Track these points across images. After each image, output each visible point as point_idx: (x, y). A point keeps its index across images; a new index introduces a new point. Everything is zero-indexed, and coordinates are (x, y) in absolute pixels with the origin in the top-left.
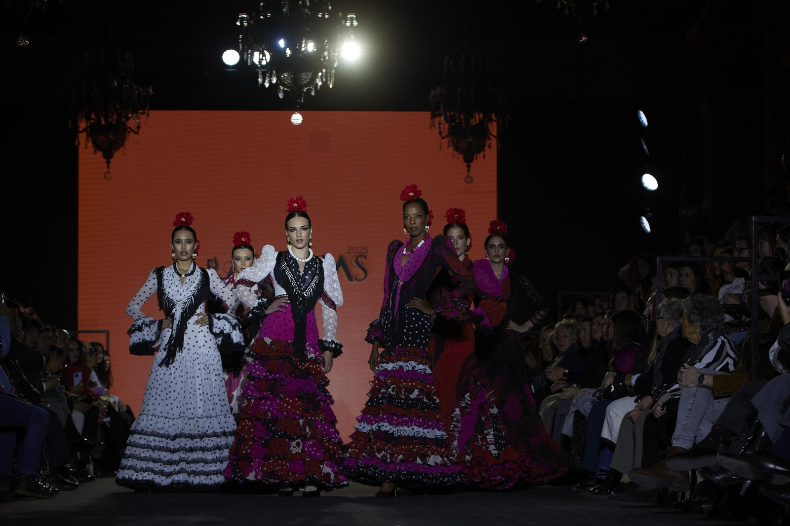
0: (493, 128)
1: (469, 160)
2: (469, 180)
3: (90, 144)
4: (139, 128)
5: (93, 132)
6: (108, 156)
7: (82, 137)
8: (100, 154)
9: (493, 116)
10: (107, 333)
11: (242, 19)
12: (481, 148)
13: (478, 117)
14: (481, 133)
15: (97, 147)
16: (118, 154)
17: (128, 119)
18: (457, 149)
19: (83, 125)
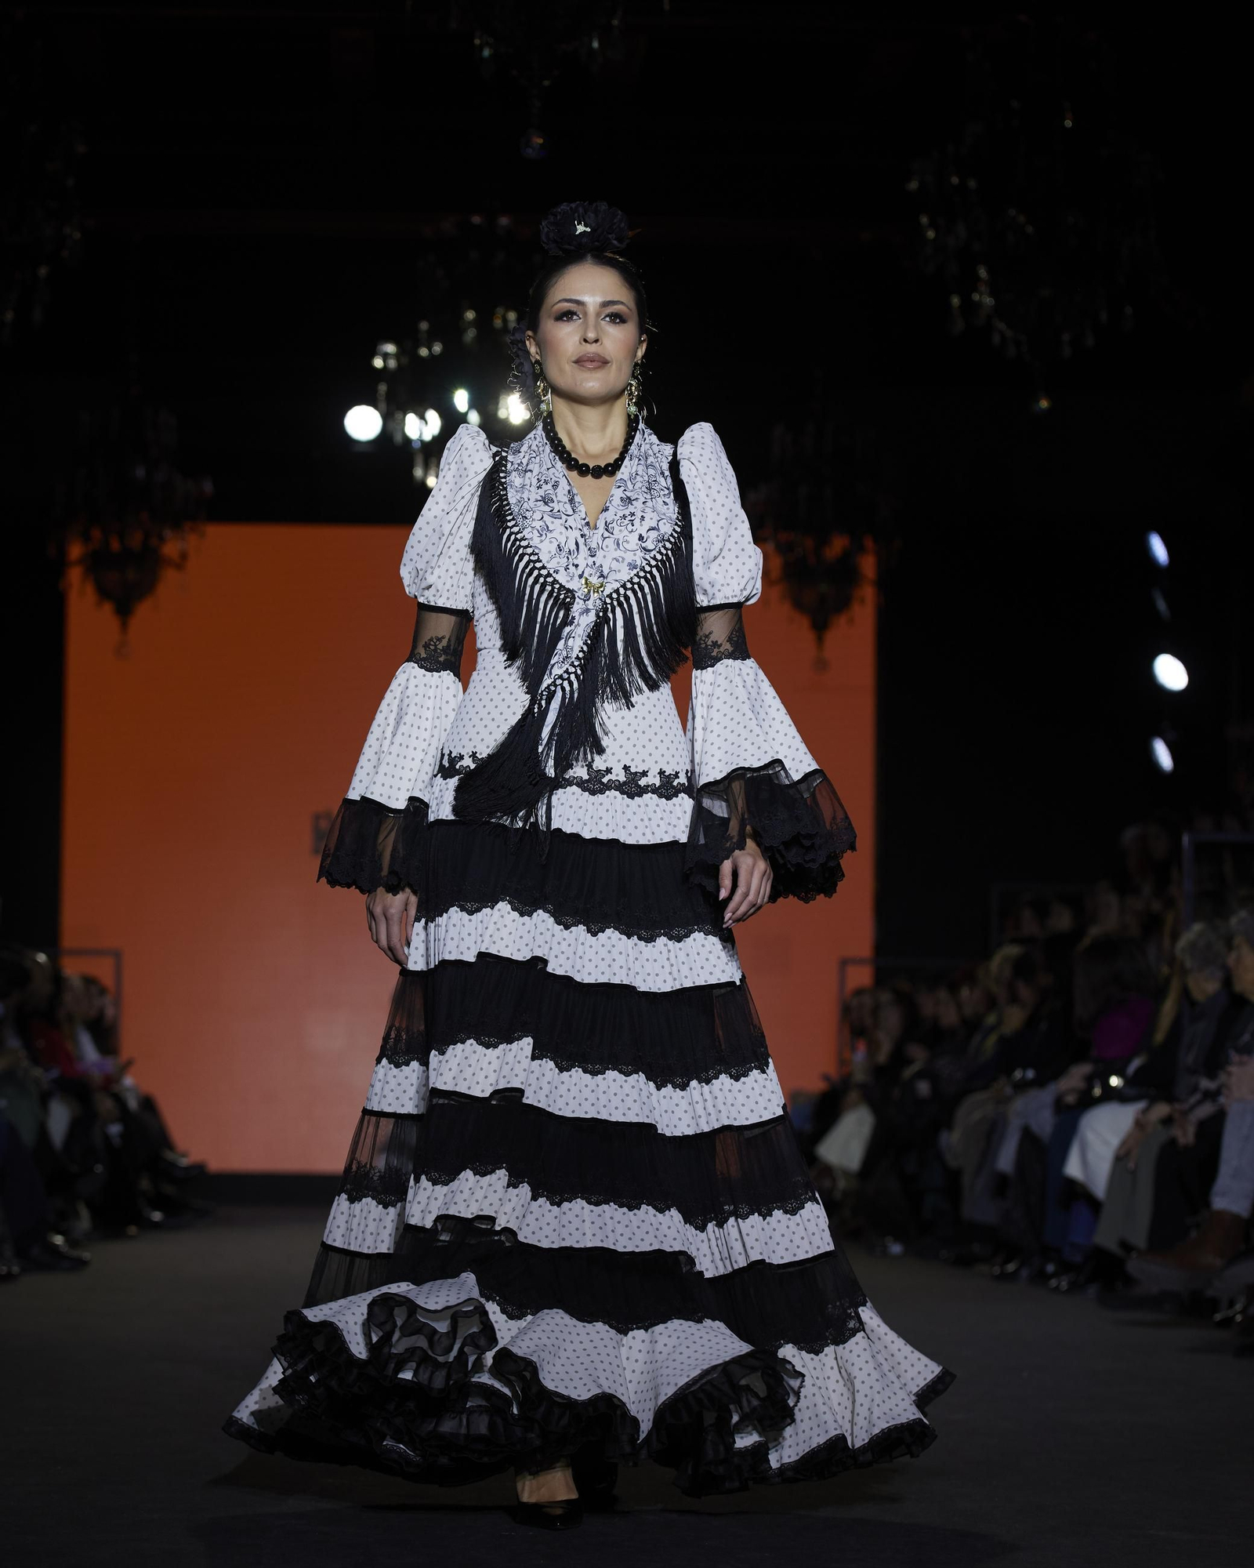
0: (868, 565)
1: (820, 627)
2: (821, 665)
3: (90, 590)
4: (184, 556)
5: (97, 564)
6: (124, 611)
7: (75, 575)
8: (108, 608)
9: (869, 543)
10: (117, 955)
11: (385, 356)
12: (843, 603)
13: (838, 545)
14: (845, 575)
15: (104, 593)
16: (143, 612)
17: (162, 539)
18: (798, 605)
19: (76, 551)
